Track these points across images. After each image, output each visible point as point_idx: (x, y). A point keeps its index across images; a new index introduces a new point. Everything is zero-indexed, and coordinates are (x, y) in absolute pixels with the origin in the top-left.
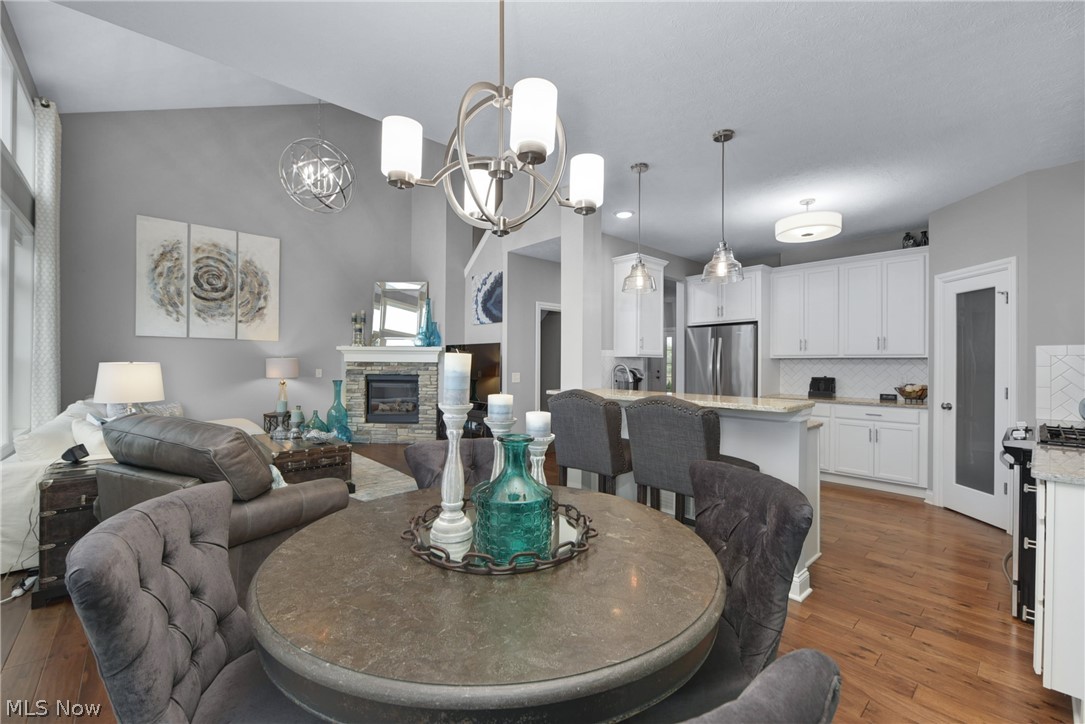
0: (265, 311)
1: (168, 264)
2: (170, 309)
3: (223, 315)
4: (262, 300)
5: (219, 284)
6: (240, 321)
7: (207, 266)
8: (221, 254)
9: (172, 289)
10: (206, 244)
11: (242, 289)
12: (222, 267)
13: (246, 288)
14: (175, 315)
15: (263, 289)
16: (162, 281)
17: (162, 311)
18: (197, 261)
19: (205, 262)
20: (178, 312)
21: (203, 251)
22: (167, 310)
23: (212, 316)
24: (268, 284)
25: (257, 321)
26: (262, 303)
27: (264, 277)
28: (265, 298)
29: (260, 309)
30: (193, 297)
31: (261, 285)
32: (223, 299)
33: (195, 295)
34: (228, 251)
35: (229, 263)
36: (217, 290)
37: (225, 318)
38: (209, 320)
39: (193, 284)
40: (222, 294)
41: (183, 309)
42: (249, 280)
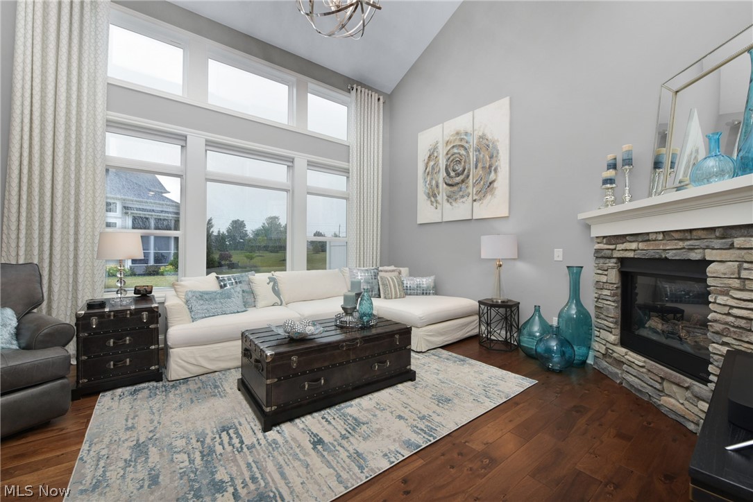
0: (495, 184)
1: (432, 163)
2: (433, 199)
3: (463, 197)
4: (493, 173)
5: (459, 168)
6: (475, 201)
7: (453, 155)
8: (461, 140)
9: (434, 182)
10: (452, 135)
11: (476, 168)
12: (463, 152)
13: (480, 165)
14: (435, 204)
15: (493, 161)
16: (429, 178)
17: (429, 202)
18: (447, 154)
19: (451, 152)
20: (437, 201)
21: (451, 142)
22: (431, 201)
23: (456, 199)
24: (498, 153)
25: (489, 197)
26: (492, 176)
27: (495, 148)
28: (496, 170)
29: (490, 183)
30: (445, 185)
31: (491, 157)
32: (463, 181)
33: (446, 183)
34: (466, 134)
35: (466, 145)
36: (458, 175)
37: (464, 200)
38: (454, 203)
39: (445, 174)
40: (461, 177)
41: (439, 198)
42: (481, 156)
